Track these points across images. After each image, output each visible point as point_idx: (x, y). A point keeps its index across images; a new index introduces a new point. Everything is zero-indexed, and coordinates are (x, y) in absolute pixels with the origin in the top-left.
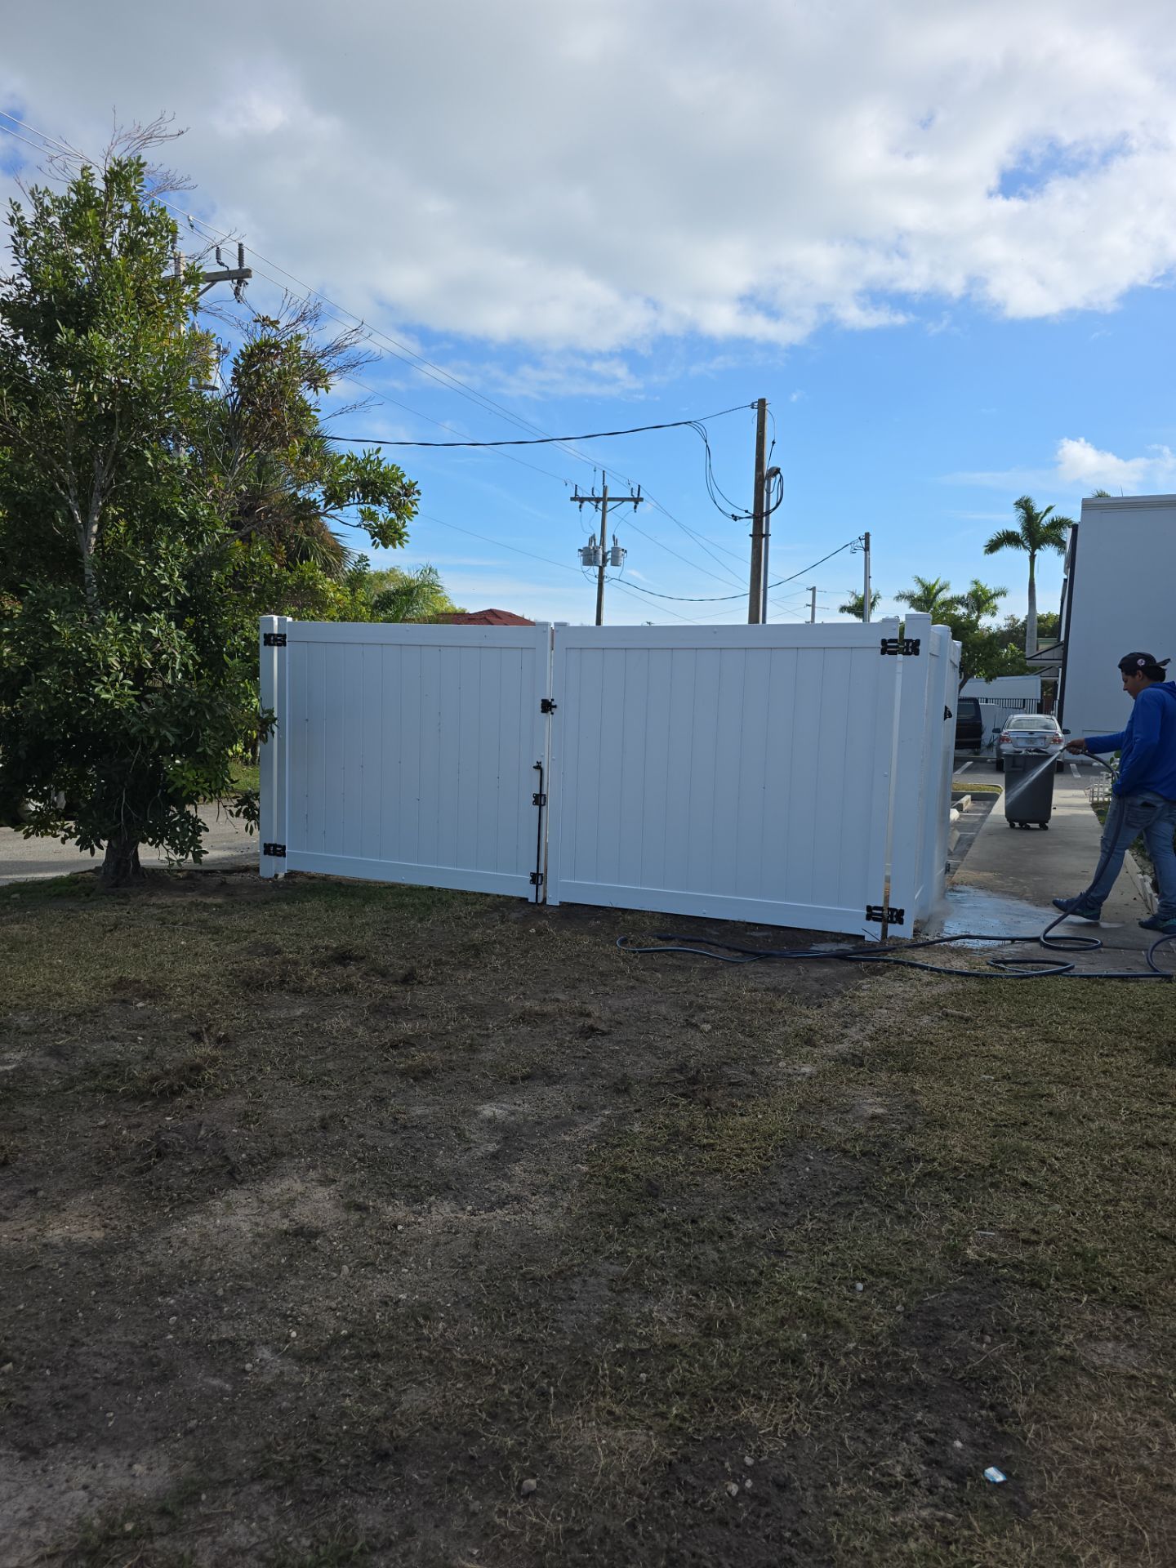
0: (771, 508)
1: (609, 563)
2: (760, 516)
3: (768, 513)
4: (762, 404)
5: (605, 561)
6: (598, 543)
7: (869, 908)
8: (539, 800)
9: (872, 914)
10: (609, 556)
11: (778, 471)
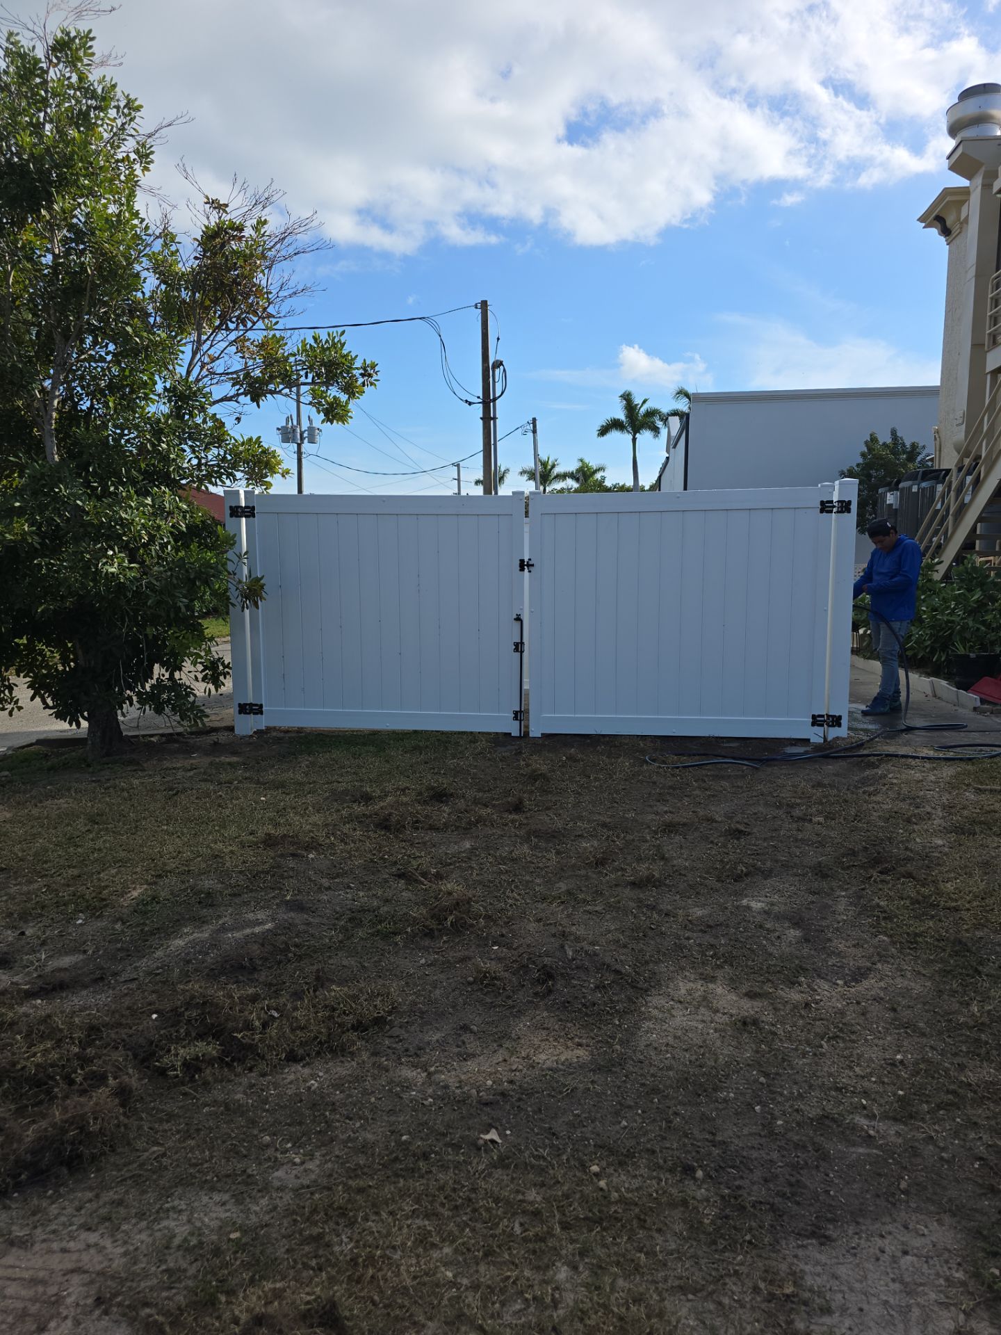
0: (497, 395)
1: (306, 441)
2: (488, 401)
3: (495, 399)
4: (484, 304)
5: (302, 439)
6: (295, 423)
7: (814, 717)
8: (519, 647)
9: (816, 721)
10: (305, 435)
11: (501, 363)
